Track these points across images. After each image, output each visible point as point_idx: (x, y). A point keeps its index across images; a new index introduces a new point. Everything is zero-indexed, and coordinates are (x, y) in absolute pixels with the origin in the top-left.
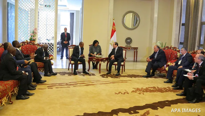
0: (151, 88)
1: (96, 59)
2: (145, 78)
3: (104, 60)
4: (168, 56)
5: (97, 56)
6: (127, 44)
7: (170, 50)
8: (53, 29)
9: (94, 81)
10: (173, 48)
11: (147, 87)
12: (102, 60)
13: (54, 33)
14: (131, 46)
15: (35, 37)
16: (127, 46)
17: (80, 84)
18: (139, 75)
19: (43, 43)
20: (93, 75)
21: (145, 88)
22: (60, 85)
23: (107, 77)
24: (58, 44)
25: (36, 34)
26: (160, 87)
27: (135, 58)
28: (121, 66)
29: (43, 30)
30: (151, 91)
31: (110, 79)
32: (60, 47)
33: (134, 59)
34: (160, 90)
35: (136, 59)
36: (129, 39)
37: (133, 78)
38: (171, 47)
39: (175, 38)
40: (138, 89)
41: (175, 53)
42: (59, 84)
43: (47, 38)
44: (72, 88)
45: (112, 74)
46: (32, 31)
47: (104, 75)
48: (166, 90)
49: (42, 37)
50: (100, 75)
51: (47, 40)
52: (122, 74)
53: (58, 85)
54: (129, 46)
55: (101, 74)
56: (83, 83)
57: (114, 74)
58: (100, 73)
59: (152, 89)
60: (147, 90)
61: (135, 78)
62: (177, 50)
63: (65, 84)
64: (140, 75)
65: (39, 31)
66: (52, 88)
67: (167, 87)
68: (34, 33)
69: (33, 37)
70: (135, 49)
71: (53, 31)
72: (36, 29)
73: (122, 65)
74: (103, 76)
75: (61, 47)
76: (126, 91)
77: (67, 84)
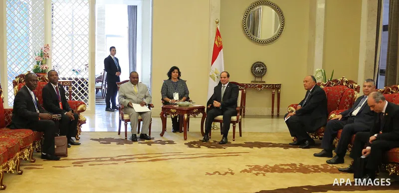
0: (288, 165)
1: (177, 110)
2: (282, 149)
3: (195, 111)
4: (335, 101)
5: (181, 103)
6: (255, 77)
7: (341, 87)
8: (86, 45)
9: (169, 154)
10: (346, 82)
11: (278, 164)
12: (190, 111)
13: (88, 55)
14: (264, 82)
15: (46, 66)
16: (255, 81)
17: (139, 158)
18: (271, 143)
19: (64, 79)
20: (171, 142)
21: (272, 165)
22: (99, 160)
23: (199, 147)
24: (99, 80)
25: (47, 58)
26: (305, 163)
27: (275, 109)
28: (231, 125)
29: (64, 48)
30: (282, 171)
31: (204, 150)
32: (103, 88)
33: (273, 112)
34: (304, 170)
35: (278, 111)
36: (259, 66)
37: (256, 149)
38: (342, 81)
39: (366, 61)
40: (257, 168)
41: (350, 94)
42: (96, 158)
43: (73, 67)
44: (122, 165)
45: (211, 141)
46: (38, 51)
47: (195, 143)
48: (316, 169)
49: (61, 64)
50: (185, 144)
51: (74, 70)
52: (234, 140)
53: (94, 160)
54: (260, 82)
55: (188, 141)
56: (145, 157)
57: (215, 142)
58: (185, 139)
59: (286, 167)
60: (274, 169)
61: (259, 147)
62: (355, 87)
63: (109, 159)
64: (273, 142)
65: (54, 51)
66: (82, 166)
67: (322, 165)
68: (44, 55)
69: (42, 64)
70: (273, 88)
71: (86, 51)
72: (47, 47)
73: (234, 123)
74: (190, 145)
75: (106, 87)
76: (230, 170)
77: (112, 159)
